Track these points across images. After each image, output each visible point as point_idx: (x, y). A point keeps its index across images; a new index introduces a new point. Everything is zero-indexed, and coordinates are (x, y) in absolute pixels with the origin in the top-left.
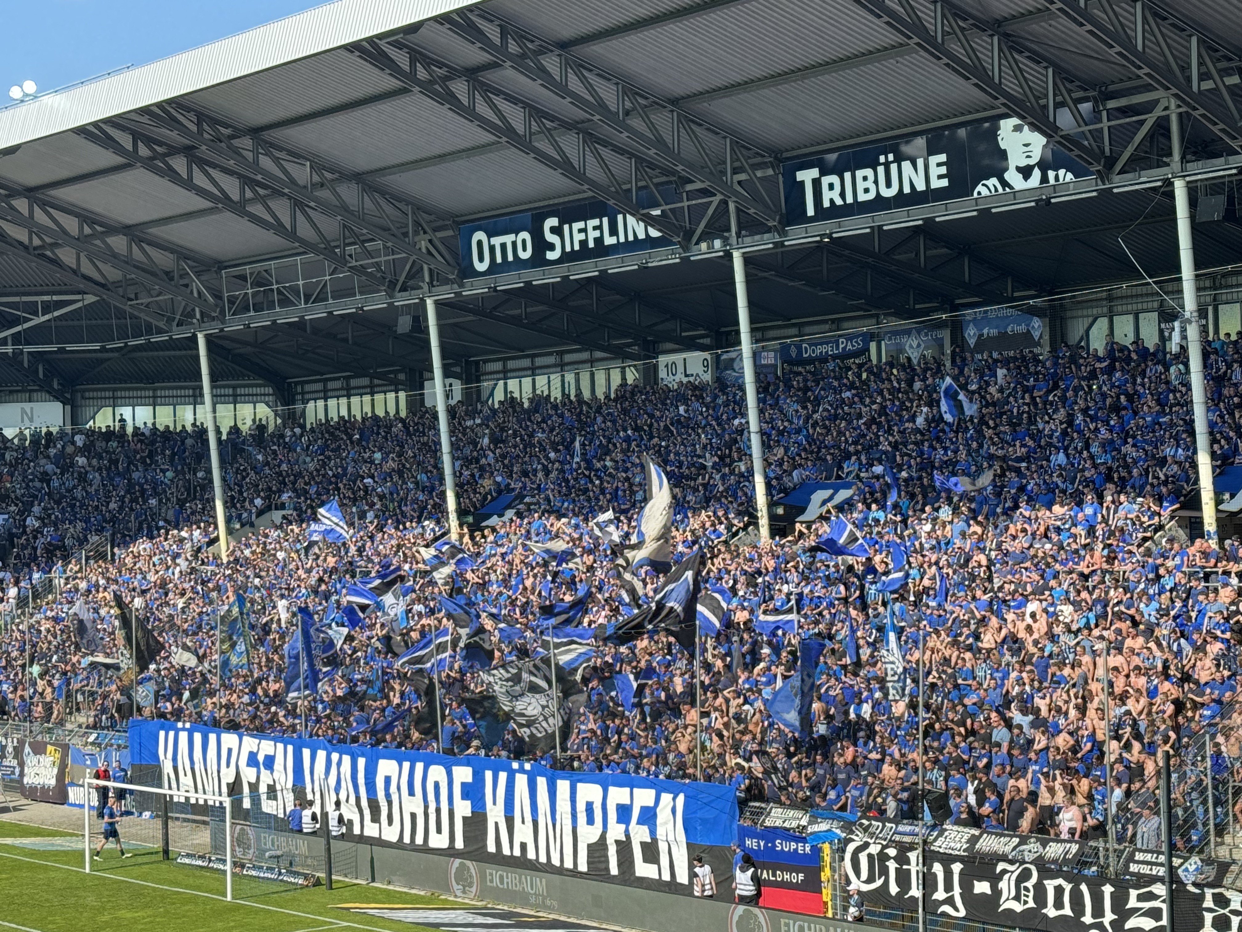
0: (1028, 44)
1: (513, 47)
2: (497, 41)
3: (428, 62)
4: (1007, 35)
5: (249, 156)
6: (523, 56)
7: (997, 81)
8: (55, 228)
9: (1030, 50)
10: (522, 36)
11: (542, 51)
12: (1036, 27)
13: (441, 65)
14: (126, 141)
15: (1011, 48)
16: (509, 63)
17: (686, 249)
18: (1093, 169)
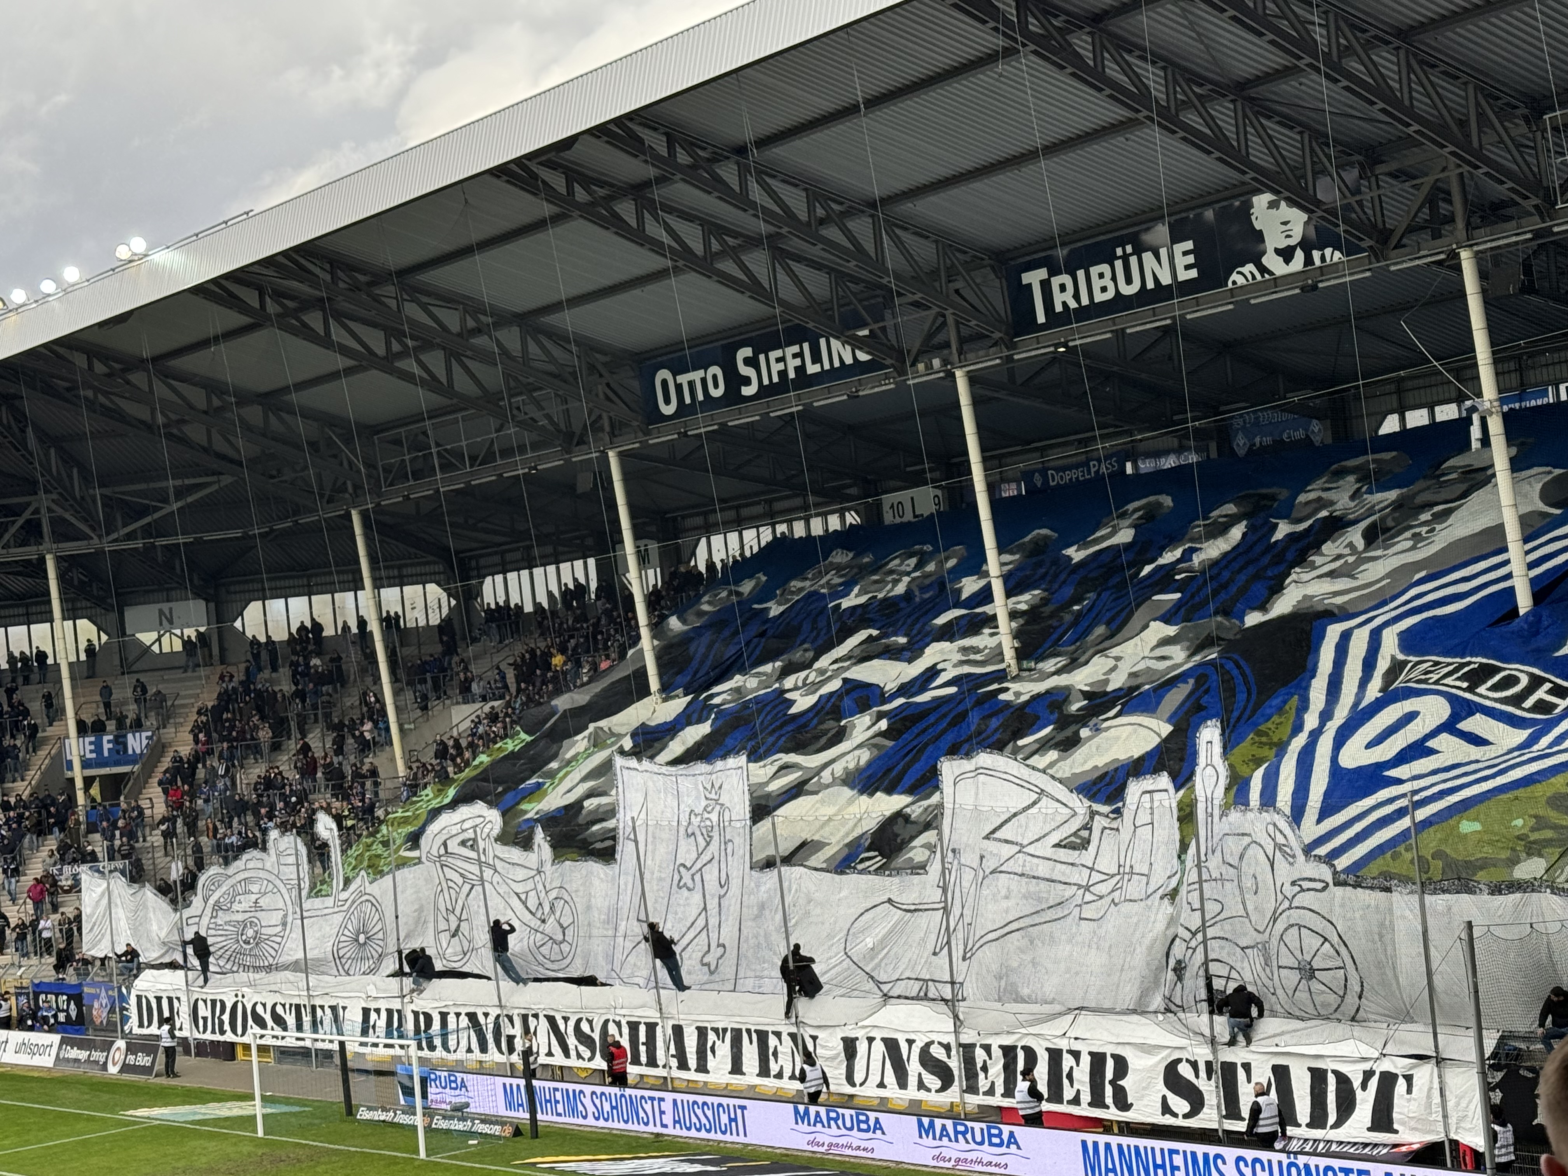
0: (1278, 108)
1: (683, 158)
2: (664, 152)
3: (587, 182)
4: (1251, 100)
5: (393, 304)
6: (694, 167)
7: (1244, 152)
8: (180, 402)
9: (1279, 114)
10: (692, 144)
11: (716, 159)
12: (1287, 88)
13: (602, 184)
14: (251, 298)
15: (1257, 114)
16: (679, 176)
17: (902, 372)
18: (1364, 245)
